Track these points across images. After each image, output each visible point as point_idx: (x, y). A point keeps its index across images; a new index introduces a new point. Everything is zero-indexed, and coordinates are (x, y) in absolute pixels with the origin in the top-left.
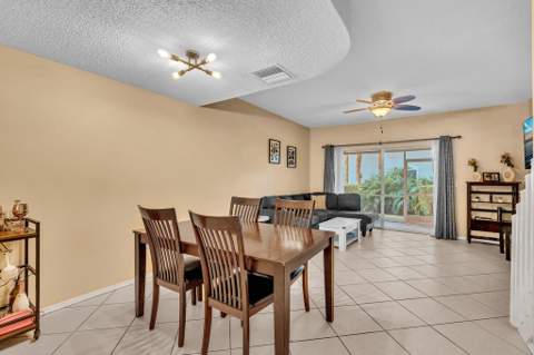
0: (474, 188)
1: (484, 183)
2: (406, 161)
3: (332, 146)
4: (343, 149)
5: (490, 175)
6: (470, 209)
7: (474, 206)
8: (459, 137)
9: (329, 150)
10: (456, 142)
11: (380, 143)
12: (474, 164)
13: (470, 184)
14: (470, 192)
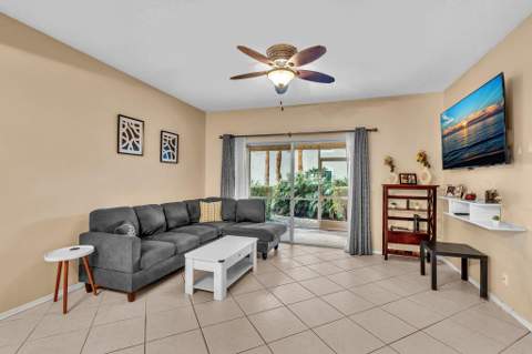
0: (391, 192)
1: (401, 186)
2: (321, 160)
3: (232, 137)
4: (245, 141)
5: (407, 176)
6: (386, 218)
7: (390, 213)
8: (376, 130)
9: (229, 140)
10: (372, 136)
11: (290, 135)
12: (390, 163)
13: (387, 188)
14: (386, 197)
